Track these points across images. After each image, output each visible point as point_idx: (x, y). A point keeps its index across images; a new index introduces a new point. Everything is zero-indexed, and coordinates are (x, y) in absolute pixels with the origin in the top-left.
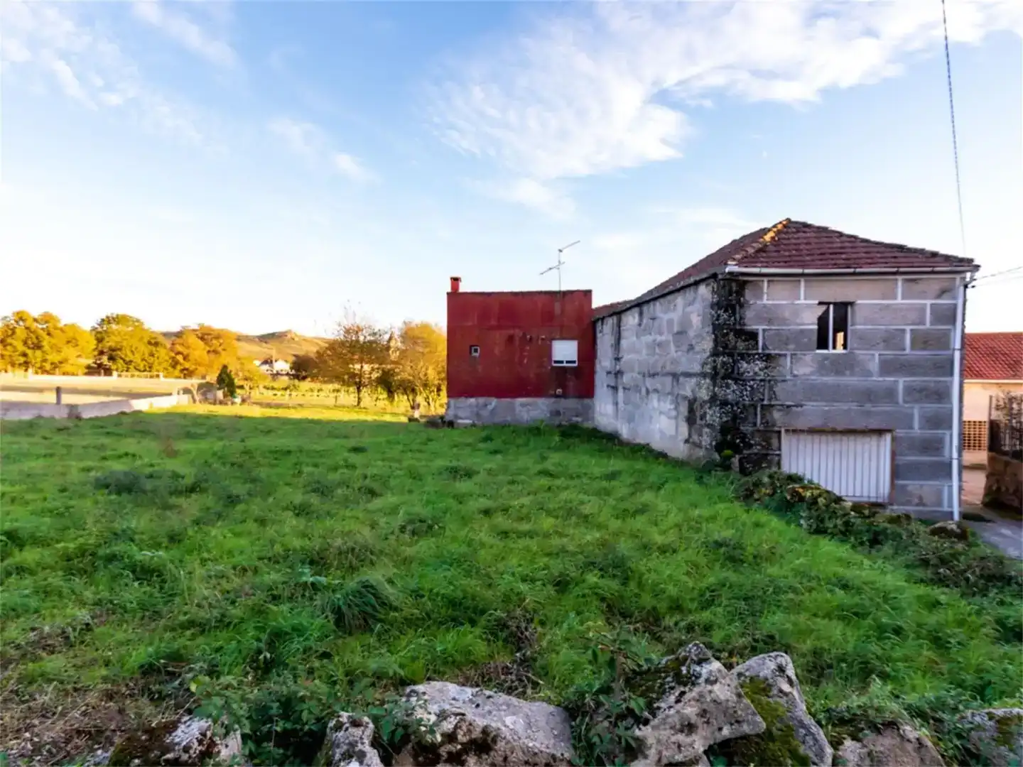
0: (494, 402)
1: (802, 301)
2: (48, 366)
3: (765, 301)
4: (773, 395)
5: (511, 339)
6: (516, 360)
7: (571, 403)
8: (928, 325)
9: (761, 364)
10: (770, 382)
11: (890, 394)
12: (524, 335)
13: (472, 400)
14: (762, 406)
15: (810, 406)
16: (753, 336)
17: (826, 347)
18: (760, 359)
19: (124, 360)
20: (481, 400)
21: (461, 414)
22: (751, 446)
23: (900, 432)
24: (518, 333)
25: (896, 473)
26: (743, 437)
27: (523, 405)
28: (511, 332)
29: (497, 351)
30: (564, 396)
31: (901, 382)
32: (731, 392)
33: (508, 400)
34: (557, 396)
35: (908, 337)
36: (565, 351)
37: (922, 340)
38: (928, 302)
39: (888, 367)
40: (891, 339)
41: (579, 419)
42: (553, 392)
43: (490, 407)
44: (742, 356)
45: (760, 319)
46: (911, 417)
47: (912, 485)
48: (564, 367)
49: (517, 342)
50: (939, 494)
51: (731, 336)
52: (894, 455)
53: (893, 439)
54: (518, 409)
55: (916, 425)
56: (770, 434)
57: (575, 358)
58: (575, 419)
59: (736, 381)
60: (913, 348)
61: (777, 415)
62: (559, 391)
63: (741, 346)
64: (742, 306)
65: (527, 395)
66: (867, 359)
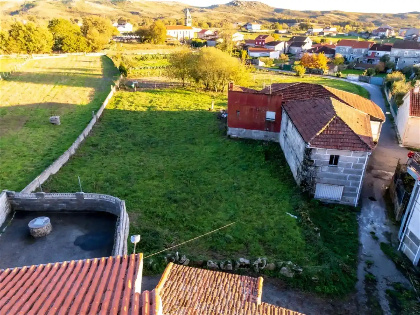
0: (244, 130)
1: (327, 154)
2: (37, 50)
3: (317, 154)
4: (316, 175)
5: (251, 109)
6: (253, 117)
7: (271, 134)
8: (358, 163)
9: (314, 168)
10: (316, 173)
11: (345, 178)
12: (256, 109)
13: (237, 129)
14: (313, 178)
15: (325, 178)
16: (313, 161)
17: (332, 164)
18: (314, 166)
19: (67, 45)
20: (240, 129)
21: (233, 133)
22: (308, 186)
23: (346, 186)
24: (254, 108)
25: (343, 194)
26: (307, 183)
27: (255, 132)
28: (252, 107)
29: (246, 113)
30: (269, 131)
31: (348, 175)
32: (305, 173)
33: (250, 130)
34: (266, 130)
35: (352, 165)
36: (271, 115)
37: (355, 166)
38: (359, 158)
39: (345, 171)
40: (348, 165)
41: (274, 139)
42: (265, 129)
43: (243, 132)
44: (309, 166)
45: (315, 157)
46: (350, 183)
47: (347, 198)
48: (270, 121)
49: (254, 111)
50: (353, 200)
51: (307, 161)
52: (344, 190)
53: (344, 188)
54: (253, 133)
55: (350, 184)
56: (314, 183)
57: (274, 118)
58: (273, 139)
59: (307, 171)
60: (353, 168)
61: (316, 180)
62: (268, 129)
63: (309, 163)
64: (310, 154)
65: (257, 129)
66: (341, 169)
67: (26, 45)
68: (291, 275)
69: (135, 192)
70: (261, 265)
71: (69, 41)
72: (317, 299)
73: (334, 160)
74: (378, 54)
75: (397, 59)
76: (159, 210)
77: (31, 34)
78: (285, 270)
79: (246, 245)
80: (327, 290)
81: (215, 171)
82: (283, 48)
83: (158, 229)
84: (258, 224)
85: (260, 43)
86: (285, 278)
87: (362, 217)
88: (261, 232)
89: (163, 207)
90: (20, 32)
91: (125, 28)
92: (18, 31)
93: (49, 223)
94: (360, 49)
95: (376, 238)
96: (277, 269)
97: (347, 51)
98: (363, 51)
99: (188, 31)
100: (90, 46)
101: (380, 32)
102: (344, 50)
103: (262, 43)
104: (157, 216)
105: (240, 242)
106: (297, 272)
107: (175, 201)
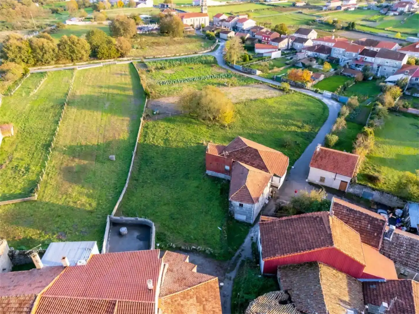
1: (238, 203)
2: (79, 59)
4: (234, 210)
6: (219, 167)
7: (228, 176)
9: (233, 207)
11: (246, 212)
13: (211, 171)
15: (238, 212)
17: (241, 207)
19: (101, 53)
21: (209, 173)
24: (219, 163)
25: (246, 219)
26: (231, 213)
27: (220, 174)
29: (215, 165)
33: (217, 173)
34: (225, 174)
35: (248, 208)
36: (227, 168)
38: (251, 206)
39: (246, 210)
43: (214, 173)
44: (231, 206)
45: (233, 204)
46: (248, 215)
47: (248, 220)
50: (252, 221)
51: (230, 204)
52: (246, 217)
58: (228, 179)
59: (231, 208)
61: (234, 212)
64: (231, 202)
66: (244, 209)
67: (71, 56)
68: (209, 253)
69: (157, 213)
70: (199, 249)
71: (103, 50)
72: (215, 261)
73: (241, 205)
74: (366, 59)
75: (378, 67)
76: (167, 223)
77: (74, 47)
78: (207, 251)
79: (198, 241)
80: (220, 258)
81: (194, 201)
82: (287, 44)
83: (166, 232)
84: (204, 231)
85: (266, 39)
86: (207, 254)
87: (253, 229)
88: (205, 235)
89: (168, 221)
90: (66, 45)
91: (146, 4)
92: (65, 46)
93: (127, 230)
94: (352, 53)
95: (252, 240)
96: (205, 251)
97: (341, 52)
98: (354, 54)
99: (204, 18)
100: (119, 53)
101: (399, 8)
102: (338, 52)
103: (268, 39)
104: (166, 226)
105: (196, 239)
106: (211, 252)
107: (174, 219)
